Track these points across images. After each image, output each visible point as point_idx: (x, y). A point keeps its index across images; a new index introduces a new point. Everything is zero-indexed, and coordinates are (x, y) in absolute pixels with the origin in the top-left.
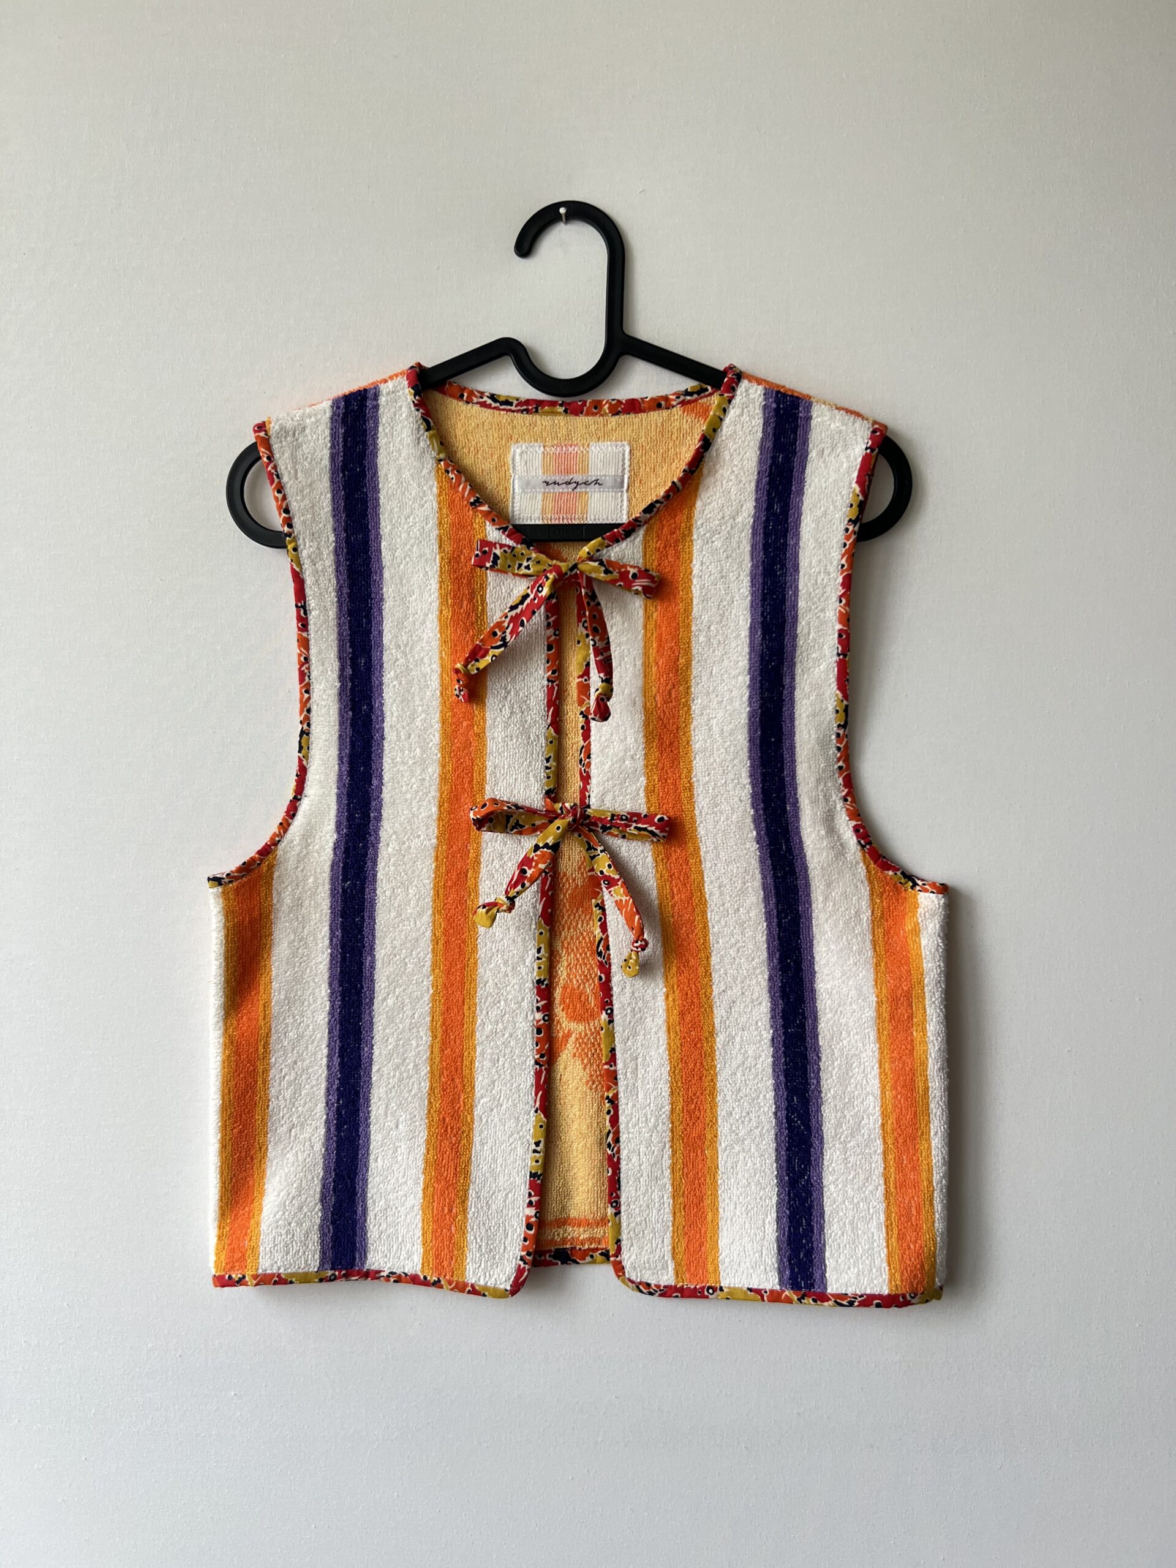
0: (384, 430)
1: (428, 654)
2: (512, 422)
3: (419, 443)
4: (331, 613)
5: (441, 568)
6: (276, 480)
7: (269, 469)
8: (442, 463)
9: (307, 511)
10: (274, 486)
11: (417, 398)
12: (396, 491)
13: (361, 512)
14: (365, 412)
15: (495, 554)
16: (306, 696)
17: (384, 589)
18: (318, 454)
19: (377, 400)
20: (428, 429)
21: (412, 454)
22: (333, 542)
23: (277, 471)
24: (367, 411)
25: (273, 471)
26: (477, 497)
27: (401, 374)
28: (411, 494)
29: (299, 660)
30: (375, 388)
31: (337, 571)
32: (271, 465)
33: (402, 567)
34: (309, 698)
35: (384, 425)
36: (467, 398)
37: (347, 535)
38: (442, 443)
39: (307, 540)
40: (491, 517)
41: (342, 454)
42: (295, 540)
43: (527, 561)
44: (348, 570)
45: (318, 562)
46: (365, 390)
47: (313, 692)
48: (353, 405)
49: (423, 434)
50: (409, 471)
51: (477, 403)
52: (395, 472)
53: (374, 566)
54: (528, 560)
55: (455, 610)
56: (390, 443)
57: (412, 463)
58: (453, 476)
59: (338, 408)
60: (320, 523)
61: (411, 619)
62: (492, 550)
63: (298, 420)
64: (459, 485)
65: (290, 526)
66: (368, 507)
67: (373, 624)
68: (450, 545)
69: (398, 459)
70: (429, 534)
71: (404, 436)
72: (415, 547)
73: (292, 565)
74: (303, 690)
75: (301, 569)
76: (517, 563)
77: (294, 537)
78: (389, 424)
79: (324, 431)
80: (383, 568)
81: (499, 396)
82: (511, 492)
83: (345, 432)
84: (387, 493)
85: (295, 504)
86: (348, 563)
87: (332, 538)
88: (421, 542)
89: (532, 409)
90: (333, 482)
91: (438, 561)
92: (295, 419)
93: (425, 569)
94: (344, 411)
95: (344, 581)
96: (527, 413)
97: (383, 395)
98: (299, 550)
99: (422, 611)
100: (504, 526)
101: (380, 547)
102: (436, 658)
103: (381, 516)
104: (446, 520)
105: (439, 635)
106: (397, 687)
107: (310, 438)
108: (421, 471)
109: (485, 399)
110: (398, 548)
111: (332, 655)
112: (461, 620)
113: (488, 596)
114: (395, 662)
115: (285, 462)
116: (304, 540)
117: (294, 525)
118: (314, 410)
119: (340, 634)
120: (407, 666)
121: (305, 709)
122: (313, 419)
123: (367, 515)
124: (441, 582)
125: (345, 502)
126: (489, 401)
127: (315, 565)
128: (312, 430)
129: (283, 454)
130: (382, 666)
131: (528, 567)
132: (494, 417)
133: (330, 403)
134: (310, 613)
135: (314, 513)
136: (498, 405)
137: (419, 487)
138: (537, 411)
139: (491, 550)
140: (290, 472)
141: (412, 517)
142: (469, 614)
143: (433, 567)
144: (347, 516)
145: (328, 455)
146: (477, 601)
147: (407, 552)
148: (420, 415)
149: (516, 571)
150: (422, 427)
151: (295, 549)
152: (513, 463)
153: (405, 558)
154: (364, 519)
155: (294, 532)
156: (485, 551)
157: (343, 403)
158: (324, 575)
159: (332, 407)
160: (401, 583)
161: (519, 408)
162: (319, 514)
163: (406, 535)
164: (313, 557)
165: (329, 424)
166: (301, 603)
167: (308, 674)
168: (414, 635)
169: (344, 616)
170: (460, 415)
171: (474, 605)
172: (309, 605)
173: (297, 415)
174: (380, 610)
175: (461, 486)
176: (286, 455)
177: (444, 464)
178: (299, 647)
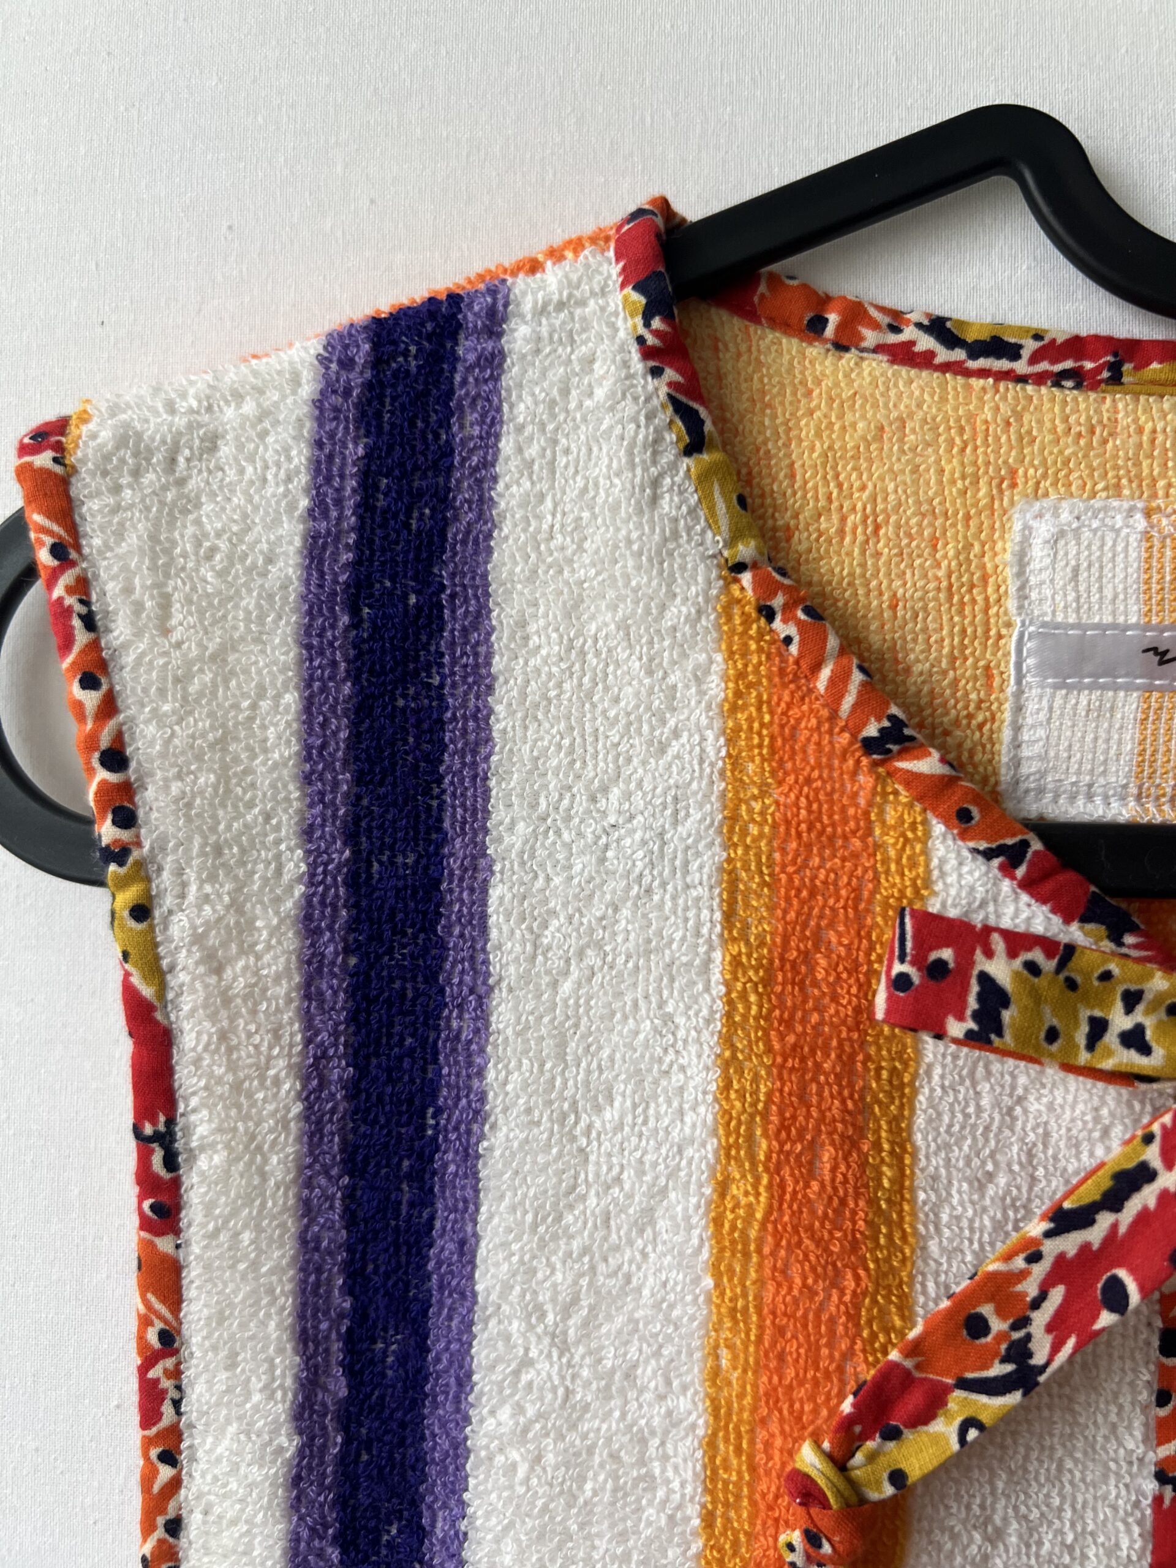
0: (520, 450)
1: (657, 1354)
2: (1019, 417)
3: (655, 500)
4: (274, 1160)
5: (730, 1002)
6: (82, 637)
7: (58, 591)
8: (746, 578)
9: (199, 758)
10: (70, 659)
11: (657, 323)
12: (559, 685)
13: (415, 767)
14: (451, 380)
15: (985, 979)
16: (165, 1472)
17: (491, 1075)
18: (260, 537)
19: (500, 335)
20: (694, 446)
21: (629, 542)
22: (299, 879)
23: (85, 602)
24: (458, 378)
25: (70, 601)
26: (892, 718)
27: (593, 240)
28: (617, 700)
29: (141, 1338)
30: (493, 292)
31: (308, 997)
32: (67, 578)
33: (566, 987)
34: (175, 1484)
35: (520, 429)
36: (840, 328)
37: (356, 853)
38: (742, 501)
39: (191, 875)
40: (953, 800)
41: (352, 539)
42: (142, 873)
43: (1129, 1009)
44: (352, 993)
45: (231, 961)
46: (454, 299)
47: (193, 1459)
48: (406, 353)
49: (673, 466)
50: (614, 608)
51: (879, 349)
52: (556, 612)
53: (455, 976)
54: (1131, 1000)
55: (782, 1186)
56: (541, 497)
57: (627, 578)
58: (792, 630)
59: (347, 364)
60: (250, 805)
61: (592, 1201)
62: (972, 963)
63: (191, 411)
64: (816, 668)
65: (126, 818)
66: (444, 748)
67: (439, 1205)
68: (771, 909)
69: (570, 561)
70: (686, 863)
71: (600, 470)
72: (625, 912)
73: (127, 974)
74: (154, 1453)
75: (162, 987)
76: (1085, 1014)
77: (140, 864)
78: (543, 430)
79: (287, 450)
80: (491, 989)
81: (961, 324)
82: (1011, 688)
83: (368, 456)
84: (524, 695)
85: (151, 730)
86: (353, 961)
87: (295, 864)
88: (649, 891)
89: (1098, 370)
90: (309, 647)
91: (716, 976)
92: (182, 406)
93: (661, 1004)
94: (368, 374)
95: (335, 1034)
96: (1078, 386)
97: (522, 316)
98: (157, 913)
99: (641, 1173)
100: (1010, 841)
101: (484, 904)
102: (693, 1373)
103: (492, 783)
104: (757, 806)
105: (708, 1282)
106: (522, 1471)
107: (231, 474)
108: (663, 608)
109: (909, 333)
110: (554, 913)
111: (272, 1324)
112: (810, 1229)
113: (920, 1121)
114: (517, 1373)
115: (125, 568)
116: (179, 872)
117: (141, 813)
118: (255, 373)
119: (307, 1243)
120: (568, 1392)
121: (160, 1521)
122: (249, 407)
123: (439, 781)
124: (726, 1065)
125: (354, 725)
126: (925, 342)
127: (219, 971)
128: (240, 447)
129: (120, 535)
130: (464, 1381)
131: (1135, 1039)
132: (944, 399)
133: (316, 347)
134: (192, 1158)
135: (225, 767)
136: (959, 354)
137: (650, 673)
138: (1116, 379)
139: (965, 960)
140: (138, 608)
141: (615, 793)
142: (843, 1202)
143: (695, 999)
144: (359, 779)
145: (298, 542)
146: (877, 1146)
147: (591, 931)
148: (664, 390)
149: (1084, 1058)
150: (670, 437)
151: (141, 912)
152: (1020, 573)
153: (581, 954)
154: (428, 792)
155: (139, 844)
156: (941, 963)
157: (367, 347)
158: (254, 1012)
159: (323, 361)
160: (561, 1056)
161: (1043, 366)
162: (247, 771)
163: (591, 859)
164: (213, 940)
165: (309, 426)
166: (154, 1123)
167: (173, 1394)
168: (602, 1268)
169: (326, 1172)
170: (809, 393)
171: (863, 1164)
172: (188, 1131)
173: (192, 391)
174: (469, 1157)
175: (826, 673)
176: (132, 540)
177: (757, 584)
178: (144, 1288)
